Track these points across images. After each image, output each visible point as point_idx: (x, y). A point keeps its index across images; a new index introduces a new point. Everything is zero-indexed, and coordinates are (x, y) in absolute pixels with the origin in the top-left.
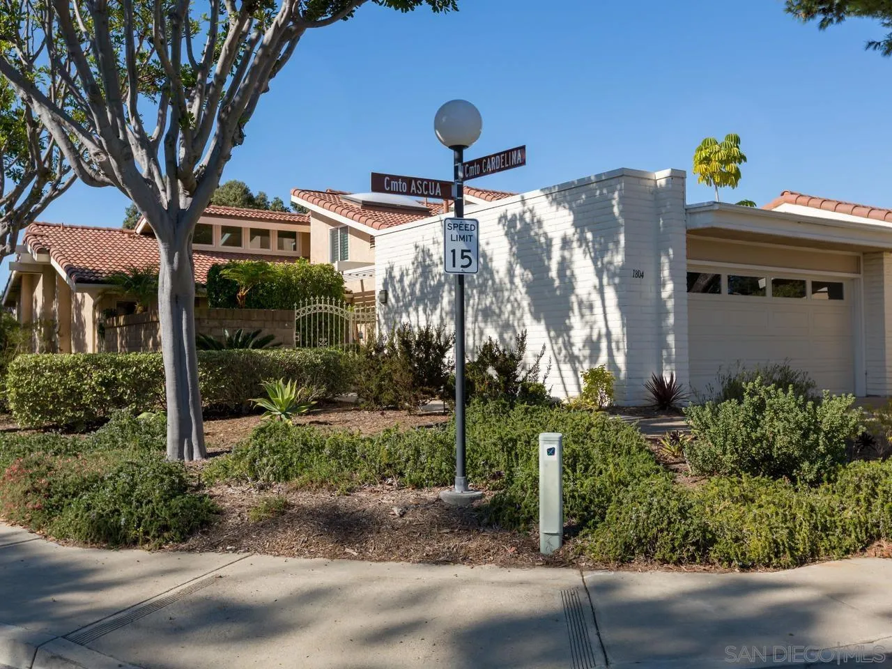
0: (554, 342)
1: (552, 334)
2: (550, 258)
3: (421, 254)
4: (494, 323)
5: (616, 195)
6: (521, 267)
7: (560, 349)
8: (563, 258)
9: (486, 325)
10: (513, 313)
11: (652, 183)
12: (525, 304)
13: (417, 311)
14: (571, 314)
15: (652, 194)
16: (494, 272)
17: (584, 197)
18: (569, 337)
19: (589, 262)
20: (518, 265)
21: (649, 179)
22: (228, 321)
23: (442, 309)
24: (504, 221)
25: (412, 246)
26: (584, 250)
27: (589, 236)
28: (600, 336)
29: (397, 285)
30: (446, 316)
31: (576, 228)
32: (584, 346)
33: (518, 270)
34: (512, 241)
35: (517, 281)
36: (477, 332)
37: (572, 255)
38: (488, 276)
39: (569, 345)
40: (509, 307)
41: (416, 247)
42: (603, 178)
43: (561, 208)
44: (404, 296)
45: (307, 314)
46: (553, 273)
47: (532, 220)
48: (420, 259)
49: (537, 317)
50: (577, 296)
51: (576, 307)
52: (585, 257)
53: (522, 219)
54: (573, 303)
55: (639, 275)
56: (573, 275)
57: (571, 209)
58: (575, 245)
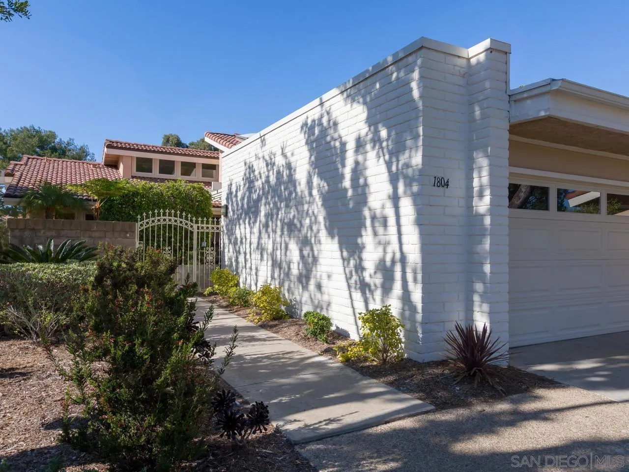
0: (346, 263)
1: (345, 254)
2: (344, 166)
3: (248, 170)
4: (296, 238)
5: (416, 75)
6: (318, 177)
7: (351, 272)
8: (357, 163)
9: (290, 239)
10: (311, 227)
11: (463, 62)
12: (321, 219)
13: (245, 224)
14: (363, 233)
15: (463, 76)
16: (297, 184)
17: (378, 86)
18: (361, 259)
19: (383, 168)
20: (316, 176)
21: (459, 57)
22: (66, 231)
23: (260, 222)
24: (305, 128)
25: (243, 164)
26: (378, 153)
27: (384, 133)
28: (393, 262)
29: (234, 199)
30: (263, 229)
31: (370, 126)
32: (375, 273)
33: (316, 180)
34: (311, 150)
35: (315, 192)
36: (283, 245)
37: (365, 160)
38: (292, 189)
39: (360, 268)
40: (307, 221)
41: (245, 164)
42: (401, 55)
43: (355, 105)
44: (238, 210)
45: (150, 225)
46: (347, 183)
47: (329, 124)
48: (248, 175)
49: (331, 234)
50: (370, 209)
51: (368, 222)
52: (378, 161)
53: (320, 124)
54: (365, 219)
55: (442, 183)
56: (366, 185)
57: (365, 103)
58: (368, 147)
